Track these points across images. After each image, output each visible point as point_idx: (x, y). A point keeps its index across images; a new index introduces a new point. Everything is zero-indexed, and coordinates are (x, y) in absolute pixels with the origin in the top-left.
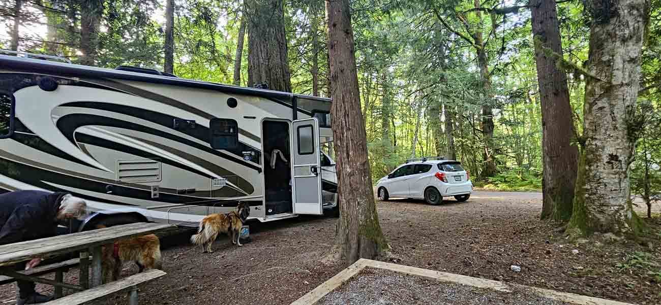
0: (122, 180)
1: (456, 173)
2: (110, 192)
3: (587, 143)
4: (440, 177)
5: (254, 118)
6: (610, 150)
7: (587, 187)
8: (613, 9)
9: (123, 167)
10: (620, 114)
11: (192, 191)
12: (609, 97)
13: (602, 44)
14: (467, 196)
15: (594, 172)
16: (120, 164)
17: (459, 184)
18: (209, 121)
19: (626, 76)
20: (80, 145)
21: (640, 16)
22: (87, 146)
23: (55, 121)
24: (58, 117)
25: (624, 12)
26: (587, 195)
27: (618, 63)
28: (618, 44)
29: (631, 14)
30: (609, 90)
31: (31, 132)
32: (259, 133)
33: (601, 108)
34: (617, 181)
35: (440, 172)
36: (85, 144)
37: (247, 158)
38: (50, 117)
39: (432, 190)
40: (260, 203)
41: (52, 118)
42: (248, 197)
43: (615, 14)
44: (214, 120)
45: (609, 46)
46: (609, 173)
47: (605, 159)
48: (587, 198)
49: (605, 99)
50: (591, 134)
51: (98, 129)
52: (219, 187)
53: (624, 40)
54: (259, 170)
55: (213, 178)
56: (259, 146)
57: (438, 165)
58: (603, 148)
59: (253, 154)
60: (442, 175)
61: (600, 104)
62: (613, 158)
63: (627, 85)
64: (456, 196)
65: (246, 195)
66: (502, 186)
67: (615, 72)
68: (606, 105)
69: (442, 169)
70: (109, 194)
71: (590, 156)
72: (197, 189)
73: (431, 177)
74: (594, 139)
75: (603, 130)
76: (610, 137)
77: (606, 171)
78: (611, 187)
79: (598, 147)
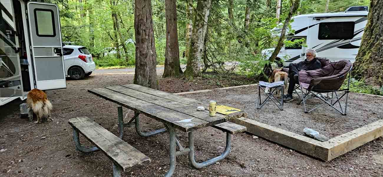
1: (89, 56)
3: (195, 44)
6: (201, 48)
7: (193, 61)
12: (203, 28)
15: (196, 55)
26: (193, 64)
30: (203, 25)
32: (11, 11)
33: (200, 32)
34: (201, 58)
35: (82, 55)
42: (14, 77)
47: (199, 51)
48: (193, 65)
57: (79, 49)
58: (199, 47)
62: (201, 50)
68: (202, 31)
69: (81, 52)
71: (195, 49)
73: (75, 58)
74: (197, 43)
75: (200, 40)
76: (201, 43)
77: (199, 55)
78: (199, 61)
79: (198, 46)
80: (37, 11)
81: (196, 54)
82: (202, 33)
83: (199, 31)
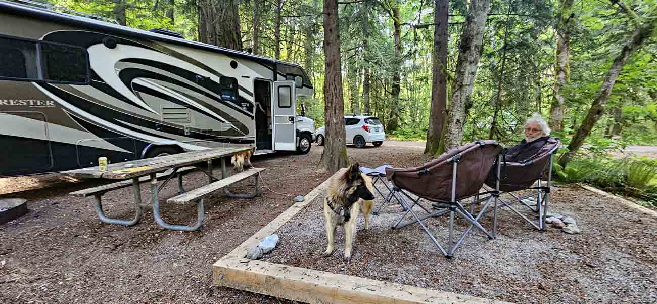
0: (166, 121)
1: (375, 126)
2: (159, 129)
3: (449, 113)
4: (366, 128)
5: (248, 77)
6: (457, 117)
7: (446, 135)
8: (468, 46)
9: (166, 111)
10: (464, 100)
11: (210, 131)
12: (461, 90)
13: (462, 63)
14: (381, 142)
15: (449, 128)
16: (164, 108)
17: (377, 134)
18: (219, 78)
19: (469, 81)
20: (136, 92)
21: (478, 51)
22: (141, 93)
23: (118, 73)
24: (120, 70)
25: (472, 48)
26: (445, 139)
27: (467, 74)
28: (468, 64)
29: (475, 50)
30: (461, 86)
31: (103, 81)
32: (252, 90)
33: (457, 96)
34: (458, 132)
35: (366, 125)
36: (140, 92)
37: (244, 108)
38: (114, 70)
39: (359, 138)
40: (253, 141)
41: (116, 70)
42: (245, 137)
43: (469, 48)
44: (223, 78)
45: (464, 64)
46: (455, 129)
47: (455, 121)
48: (445, 141)
49: (459, 91)
50: (451, 108)
51: (146, 80)
52: (228, 128)
53: (471, 63)
54: (252, 117)
55: (223, 122)
56: (252, 99)
57: (365, 120)
58: (455, 116)
59: (248, 105)
60: (367, 127)
61: (457, 94)
62: (458, 121)
63: (469, 85)
64: (373, 143)
65: (244, 135)
66: (401, 137)
67: (465, 78)
68: (459, 94)
69: (367, 123)
70: (158, 130)
71: (449, 120)
72: (213, 130)
73: (359, 128)
74: (452, 111)
75: (456, 107)
76: (458, 110)
77: (454, 127)
78: (455, 135)
79: (453, 115)
80: (280, 88)
81: (450, 125)
82: (459, 97)
83: (455, 95)
